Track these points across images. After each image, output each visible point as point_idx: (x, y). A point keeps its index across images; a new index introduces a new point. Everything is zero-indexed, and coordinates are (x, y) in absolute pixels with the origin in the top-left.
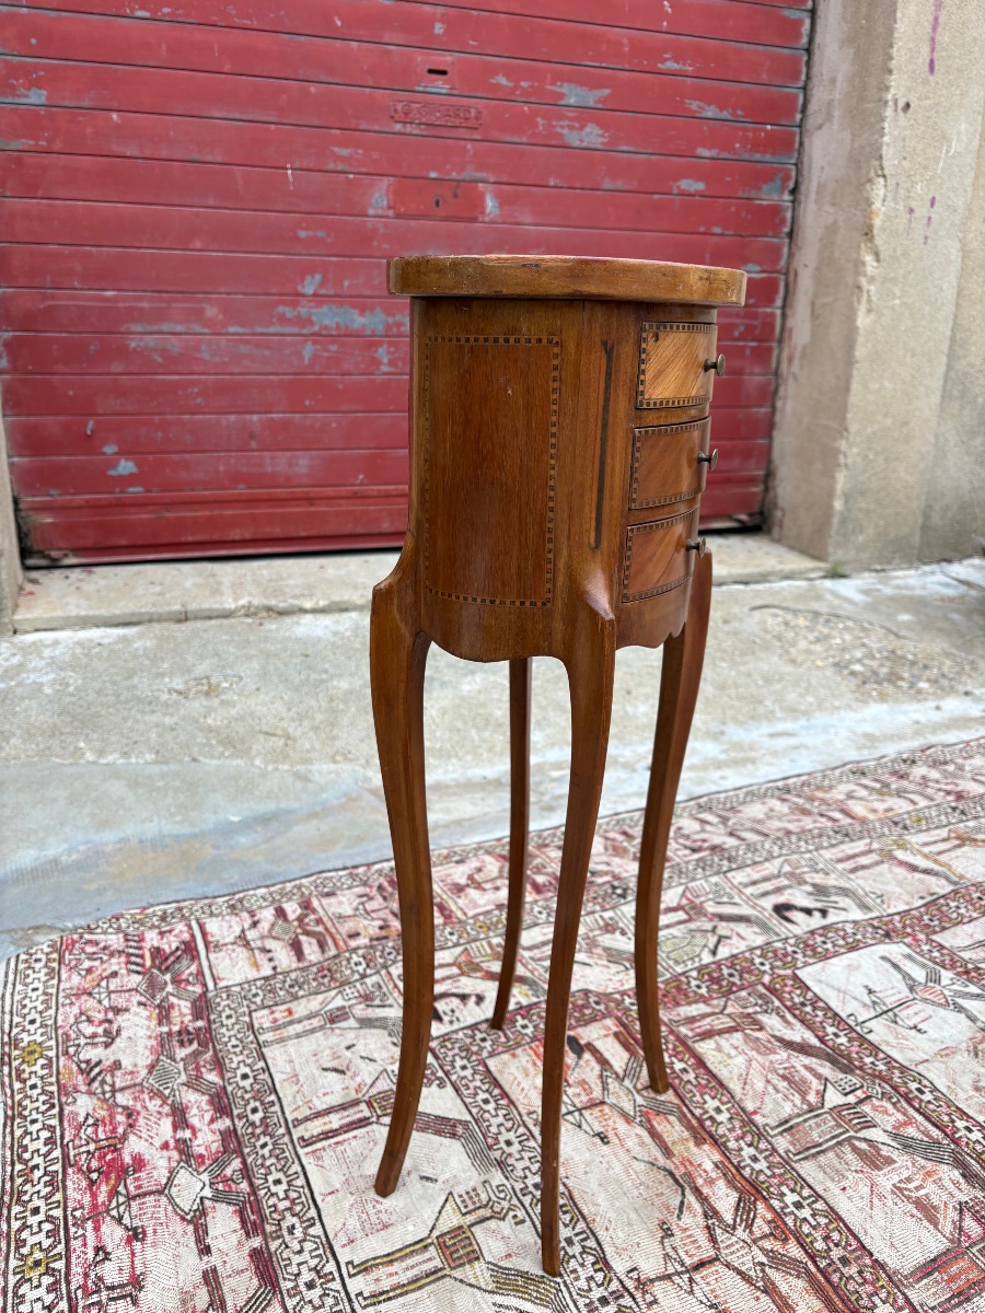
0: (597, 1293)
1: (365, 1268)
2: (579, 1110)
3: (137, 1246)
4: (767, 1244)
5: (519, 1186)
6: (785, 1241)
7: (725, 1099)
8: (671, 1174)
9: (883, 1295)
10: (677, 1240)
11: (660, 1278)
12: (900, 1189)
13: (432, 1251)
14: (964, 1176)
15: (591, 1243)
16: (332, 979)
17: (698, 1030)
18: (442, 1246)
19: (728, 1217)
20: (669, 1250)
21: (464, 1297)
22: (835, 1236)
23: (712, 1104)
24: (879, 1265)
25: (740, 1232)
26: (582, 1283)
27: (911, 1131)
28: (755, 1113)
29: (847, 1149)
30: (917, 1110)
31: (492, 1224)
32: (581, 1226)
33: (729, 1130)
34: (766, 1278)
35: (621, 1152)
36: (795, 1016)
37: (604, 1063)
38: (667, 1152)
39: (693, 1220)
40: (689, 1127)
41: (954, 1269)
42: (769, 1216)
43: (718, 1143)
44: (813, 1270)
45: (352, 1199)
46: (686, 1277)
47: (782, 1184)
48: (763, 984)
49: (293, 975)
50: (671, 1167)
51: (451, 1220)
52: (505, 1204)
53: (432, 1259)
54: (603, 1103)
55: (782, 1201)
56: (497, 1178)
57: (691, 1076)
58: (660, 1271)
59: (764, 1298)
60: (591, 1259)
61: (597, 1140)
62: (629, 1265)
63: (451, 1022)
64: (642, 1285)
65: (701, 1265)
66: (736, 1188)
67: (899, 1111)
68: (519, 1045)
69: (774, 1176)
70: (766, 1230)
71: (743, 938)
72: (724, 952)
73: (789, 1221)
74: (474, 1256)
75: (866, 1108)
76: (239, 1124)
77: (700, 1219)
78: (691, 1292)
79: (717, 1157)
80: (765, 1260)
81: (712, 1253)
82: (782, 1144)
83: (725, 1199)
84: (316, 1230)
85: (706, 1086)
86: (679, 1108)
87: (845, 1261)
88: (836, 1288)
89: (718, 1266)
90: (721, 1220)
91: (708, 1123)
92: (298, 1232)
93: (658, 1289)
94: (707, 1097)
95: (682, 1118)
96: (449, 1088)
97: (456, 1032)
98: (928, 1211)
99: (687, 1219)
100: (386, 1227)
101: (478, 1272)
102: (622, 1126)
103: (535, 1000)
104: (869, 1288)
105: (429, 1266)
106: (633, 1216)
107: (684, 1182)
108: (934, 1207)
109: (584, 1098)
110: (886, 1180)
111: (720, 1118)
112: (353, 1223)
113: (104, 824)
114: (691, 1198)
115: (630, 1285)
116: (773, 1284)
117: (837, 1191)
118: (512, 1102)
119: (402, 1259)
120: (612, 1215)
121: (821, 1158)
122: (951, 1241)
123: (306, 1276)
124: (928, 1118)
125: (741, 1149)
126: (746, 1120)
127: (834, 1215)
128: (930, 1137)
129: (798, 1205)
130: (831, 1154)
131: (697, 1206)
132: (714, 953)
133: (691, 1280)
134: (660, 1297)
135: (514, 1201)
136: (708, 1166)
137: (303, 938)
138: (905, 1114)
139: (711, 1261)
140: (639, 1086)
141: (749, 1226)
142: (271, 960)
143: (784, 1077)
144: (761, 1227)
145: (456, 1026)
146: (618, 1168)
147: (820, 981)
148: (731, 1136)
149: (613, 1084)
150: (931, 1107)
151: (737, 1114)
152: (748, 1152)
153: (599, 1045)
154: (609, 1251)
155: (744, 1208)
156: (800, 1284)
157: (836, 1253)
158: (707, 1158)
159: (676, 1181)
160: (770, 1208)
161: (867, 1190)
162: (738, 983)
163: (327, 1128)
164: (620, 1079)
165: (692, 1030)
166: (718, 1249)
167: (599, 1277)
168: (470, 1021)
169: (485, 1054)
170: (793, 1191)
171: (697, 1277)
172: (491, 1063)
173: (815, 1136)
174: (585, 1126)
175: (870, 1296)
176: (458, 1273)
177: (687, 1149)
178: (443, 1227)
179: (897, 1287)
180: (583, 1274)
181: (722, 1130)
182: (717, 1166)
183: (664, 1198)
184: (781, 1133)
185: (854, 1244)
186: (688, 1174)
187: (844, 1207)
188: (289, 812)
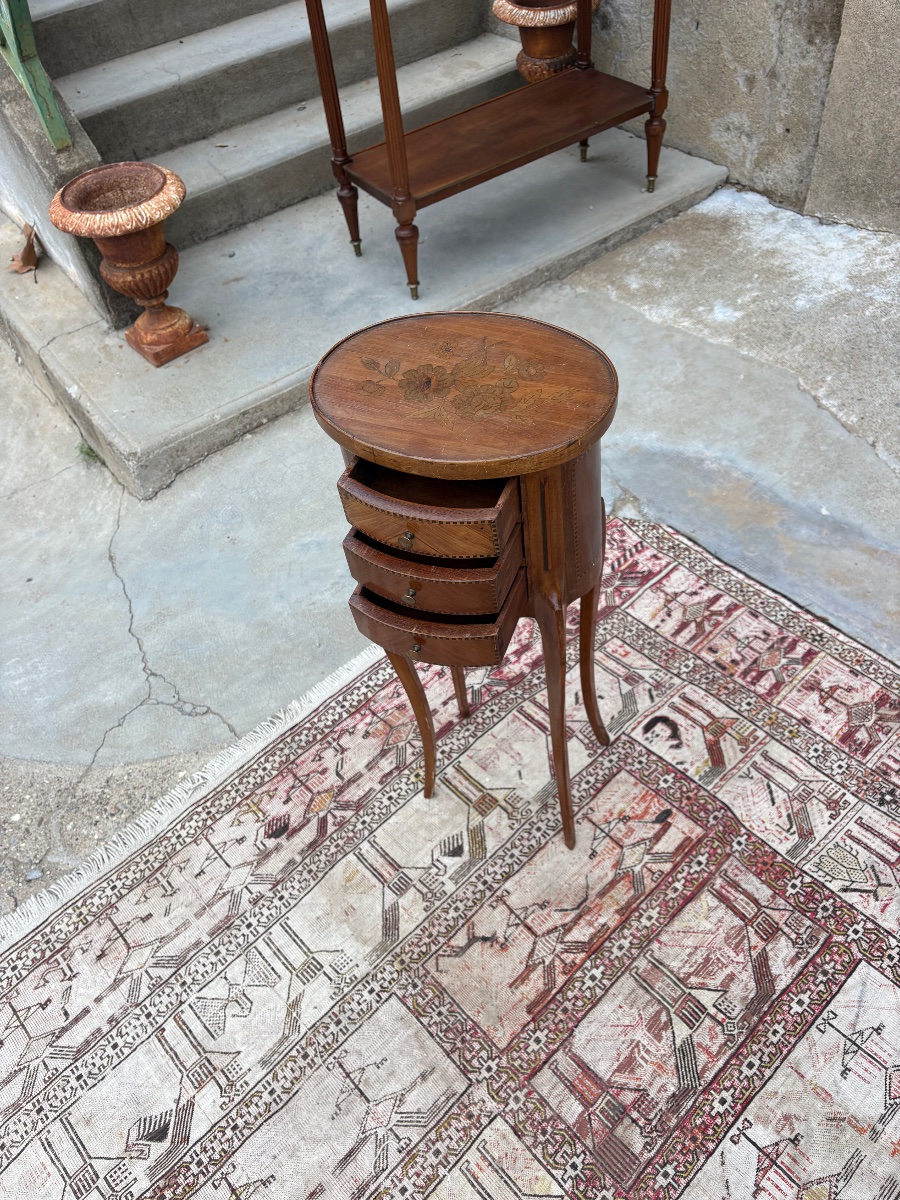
0: (488, 878)
1: (459, 770)
2: (608, 835)
3: (437, 678)
4: (557, 962)
5: (535, 820)
6: (564, 973)
7: (662, 920)
8: (585, 900)
9: (551, 1035)
10: (539, 912)
11: (508, 907)
12: (637, 1046)
13: (479, 794)
14: (674, 1095)
15: (516, 867)
16: (666, 661)
17: (724, 891)
18: (483, 798)
19: (568, 938)
20: (531, 909)
21: (461, 819)
22: (580, 1003)
23: (654, 913)
24: (571, 1032)
25: (560, 947)
26: (491, 870)
27: (702, 1058)
28: (660, 942)
29: (657, 1007)
30: (727, 1062)
31: (505, 815)
32: (524, 859)
33: (637, 928)
34: (535, 966)
35: (589, 867)
36: (806, 966)
37: (657, 837)
38: (602, 894)
39: (557, 919)
40: (629, 904)
41: (588, 1083)
42: (578, 961)
43: (623, 924)
44: (554, 992)
45: (493, 746)
46: (517, 921)
47: (605, 966)
48: (830, 937)
49: (659, 639)
50: (591, 898)
51: (499, 796)
52: (519, 817)
53: (475, 795)
54: (622, 847)
55: (592, 967)
56: (534, 808)
57: (671, 895)
58: (513, 907)
59: (523, 967)
60: (507, 870)
61: (590, 852)
62: (511, 889)
63: (647, 739)
64: (501, 899)
65: (529, 929)
66: (591, 939)
67: (721, 1047)
68: (646, 784)
69: (610, 961)
70: (568, 961)
71: (882, 911)
72: (852, 898)
73: (579, 974)
74: (483, 814)
75: (708, 1022)
76: (529, 677)
77: (560, 922)
78: (509, 926)
79: (612, 925)
80: (547, 963)
81: (539, 933)
82: (642, 964)
83: (581, 933)
84: (471, 740)
85: (667, 906)
86: (642, 894)
87: (565, 1011)
88: (546, 1007)
89: (532, 938)
90: (565, 934)
91: (637, 914)
92: (467, 734)
93: (501, 907)
94: (658, 909)
95: (635, 898)
96: (590, 760)
97: (640, 744)
98: (628, 1065)
99: (557, 916)
100: (484, 769)
101: (476, 819)
102: (609, 863)
103: (696, 779)
104: (553, 1027)
105: (471, 796)
106: (545, 885)
107: (582, 909)
108: (632, 1071)
109: (619, 835)
110: (641, 1035)
111: (644, 921)
112: (483, 753)
113: (756, 455)
114: (573, 915)
115: (499, 893)
116: (534, 970)
117: (617, 1003)
118: (595, 796)
119: (471, 783)
120: (538, 873)
121: (641, 991)
122: (609, 1080)
123: (447, 749)
124: (721, 1070)
125: (625, 938)
126: (651, 937)
127: (595, 1002)
128: (704, 1070)
129: (593, 978)
130: (648, 997)
131: (568, 919)
132: (845, 890)
133: (517, 925)
134: (498, 910)
135: (523, 821)
136: (602, 920)
137: (693, 625)
138: (719, 1053)
139: (533, 933)
140: (649, 866)
141: (566, 951)
142: (663, 621)
143: (707, 959)
144: (569, 958)
145: (645, 743)
146: (575, 869)
147: (864, 984)
148: (633, 930)
149: (640, 849)
150: (736, 1074)
151: (653, 931)
152: (626, 944)
153: (672, 831)
154: (516, 878)
155: (578, 946)
156: (541, 985)
157: (568, 1005)
158: (608, 917)
159: (581, 904)
160: (584, 961)
161: (627, 1023)
162: (819, 916)
163: (533, 715)
164: (648, 852)
165: (722, 887)
166: (543, 935)
167: (499, 877)
168: (654, 749)
169: (628, 768)
170: (603, 973)
171: (521, 928)
172: (623, 775)
173: (658, 985)
174: (596, 842)
175: (547, 1027)
176: (472, 810)
177: (610, 906)
178: (495, 794)
179: (561, 1045)
180: (496, 868)
181: (635, 924)
182: (603, 926)
183: (565, 899)
184: (650, 962)
185: (579, 1015)
186: (589, 910)
187: (606, 1008)
188: (862, 535)
